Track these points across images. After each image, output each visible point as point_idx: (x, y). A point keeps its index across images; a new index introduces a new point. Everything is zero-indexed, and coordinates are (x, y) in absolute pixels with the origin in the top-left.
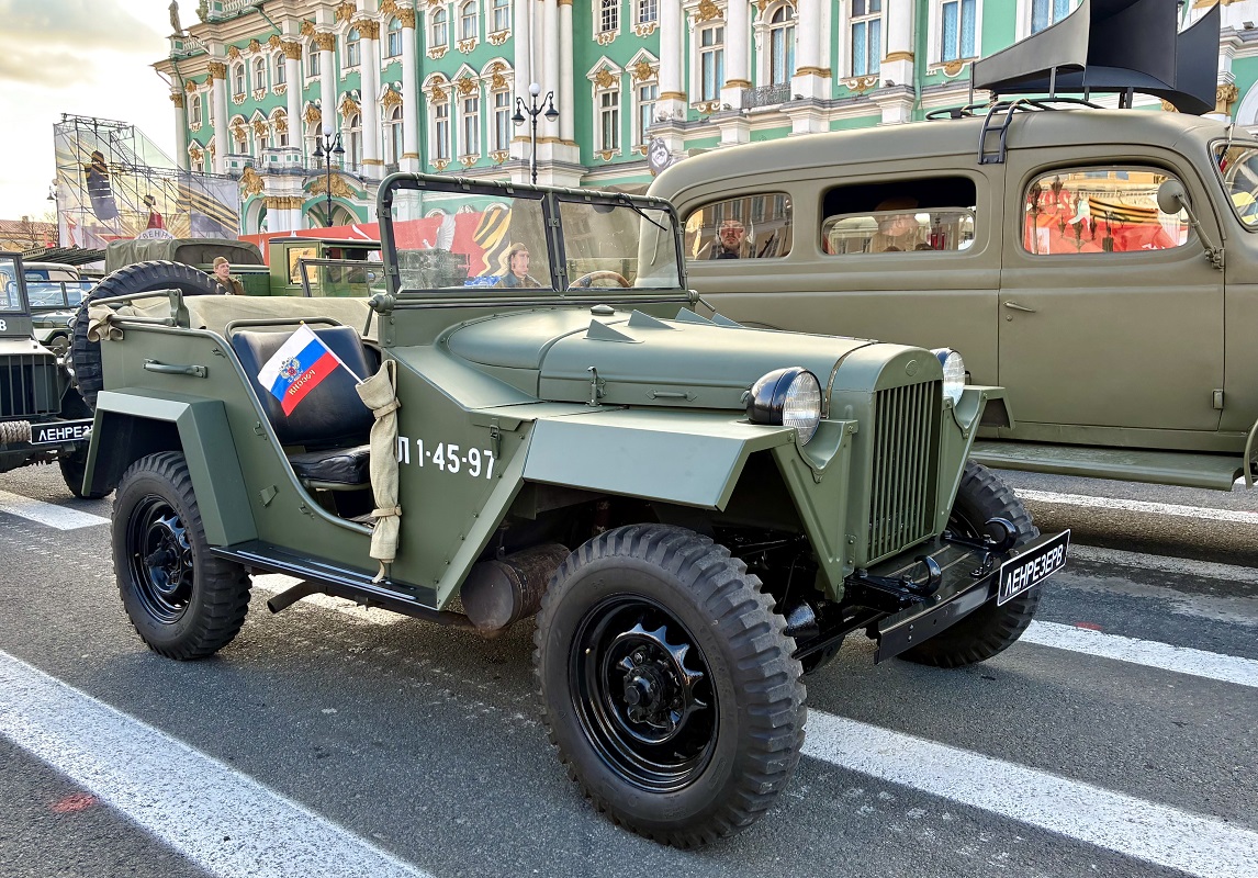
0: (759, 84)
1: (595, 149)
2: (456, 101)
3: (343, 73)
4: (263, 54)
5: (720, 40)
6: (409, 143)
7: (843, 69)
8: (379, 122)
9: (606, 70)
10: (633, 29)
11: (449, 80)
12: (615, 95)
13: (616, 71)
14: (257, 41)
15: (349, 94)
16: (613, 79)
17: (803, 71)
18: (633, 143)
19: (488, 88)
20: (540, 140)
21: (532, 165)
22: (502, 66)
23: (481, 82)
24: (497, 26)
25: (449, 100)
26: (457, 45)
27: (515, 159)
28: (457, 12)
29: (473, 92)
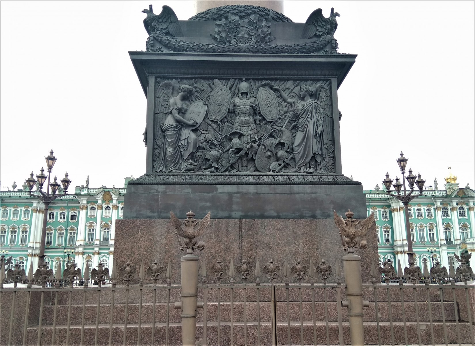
0: (102, 241)
2: (9, 231)
11: (8, 226)
13: (53, 229)
17: (112, 240)
18: (56, 244)
19: (21, 230)
20: (36, 243)
21: (34, 248)
22: (26, 226)
23: (19, 228)
24: (25, 217)
25: (7, 230)
26: (11, 219)
27: (30, 247)
28: (12, 212)
29: (15, 230)
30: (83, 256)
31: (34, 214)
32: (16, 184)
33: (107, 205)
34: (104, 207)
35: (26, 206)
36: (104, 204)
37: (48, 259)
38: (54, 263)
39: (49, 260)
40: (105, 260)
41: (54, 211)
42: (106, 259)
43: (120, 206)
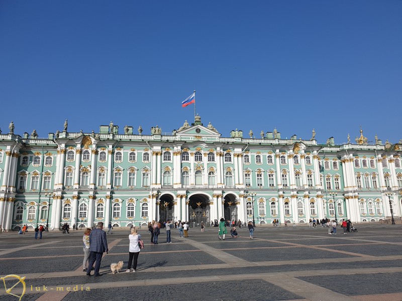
0: (81, 185)
1: (18, 189)
7: (98, 184)
9: (24, 172)
10: (33, 165)
12: (25, 177)
17: (92, 184)
18: (30, 188)
20: (9, 186)
21: (7, 192)
30: (62, 200)
31: (8, 157)
36: (83, 148)
37: (22, 203)
38: (28, 207)
39: (22, 205)
40: (85, 204)
41: (29, 156)
43: (100, 151)
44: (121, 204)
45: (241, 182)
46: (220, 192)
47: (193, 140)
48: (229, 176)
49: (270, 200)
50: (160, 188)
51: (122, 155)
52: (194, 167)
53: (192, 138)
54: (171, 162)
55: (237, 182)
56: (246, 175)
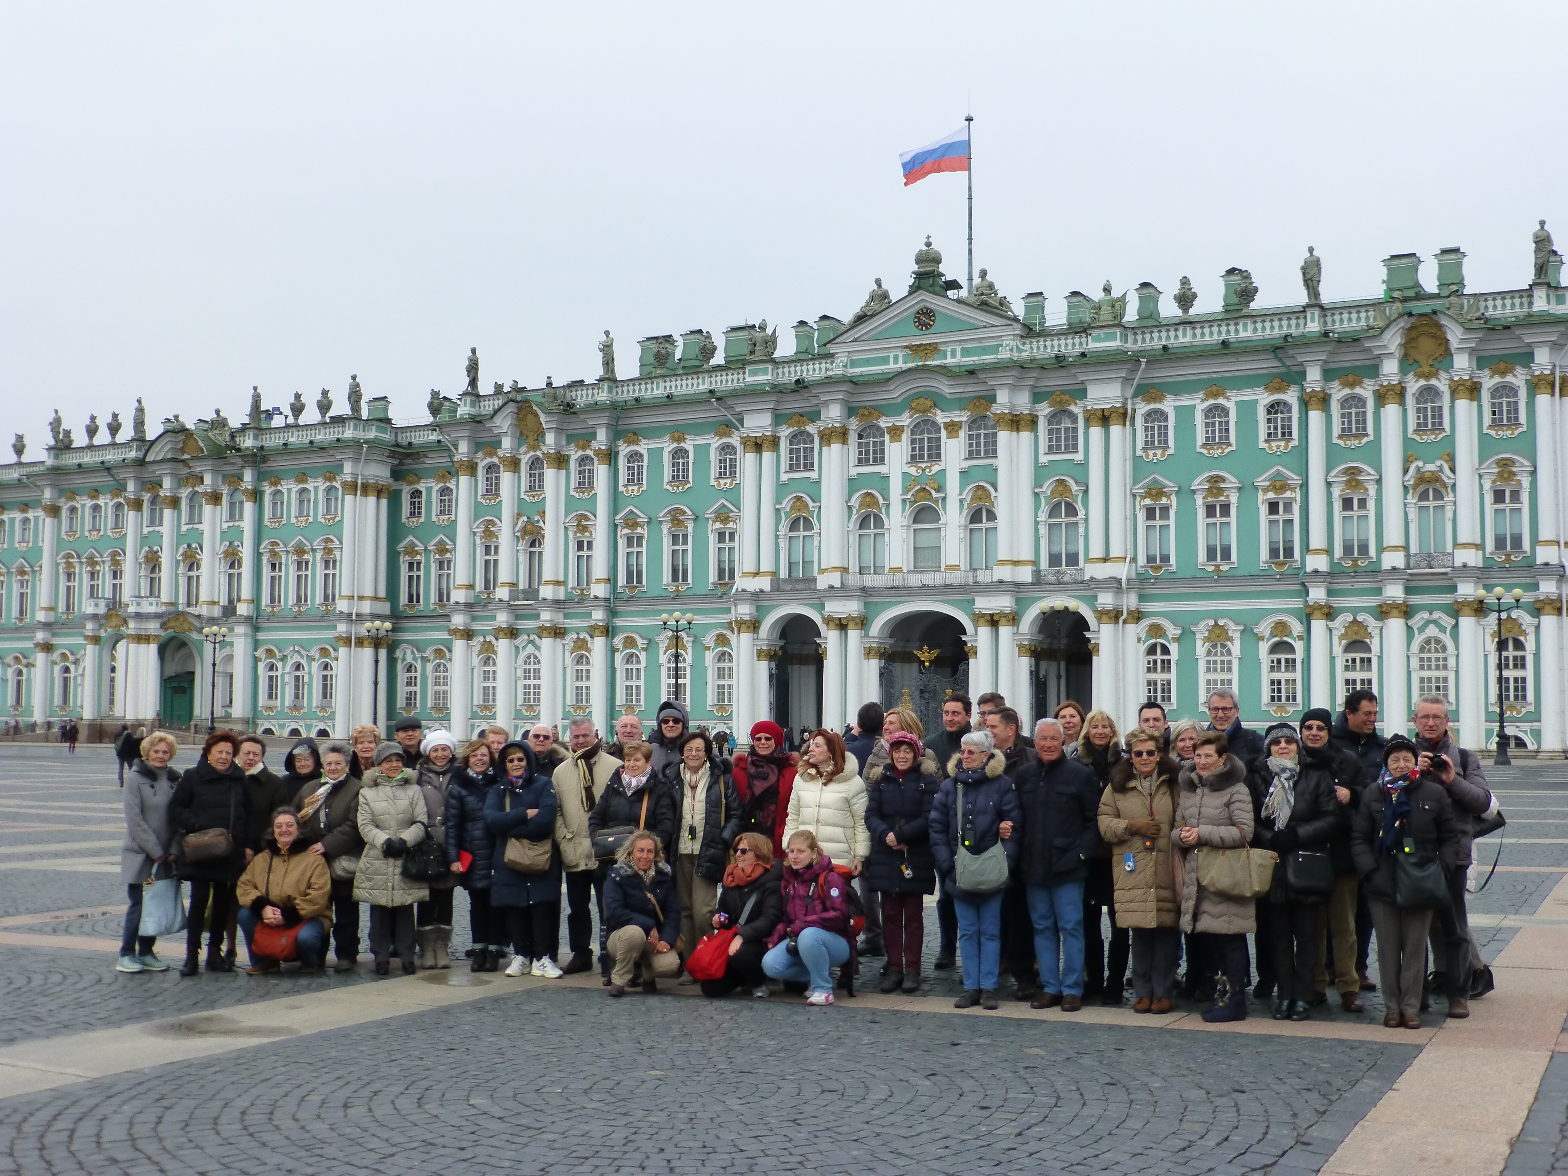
0: (521, 587)
1: (402, 603)
2: (289, 562)
3: (184, 528)
4: (101, 502)
5: (496, 552)
6: (246, 592)
7: (572, 582)
8: (217, 570)
9: (412, 545)
10: (434, 518)
11: (285, 546)
12: (419, 563)
13: (420, 547)
14: (96, 491)
15: (189, 546)
16: (418, 553)
17: (547, 582)
18: (432, 601)
19: (319, 556)
20: (361, 598)
21: (354, 617)
22: (332, 541)
23: (313, 550)
24: (328, 511)
25: (284, 561)
26: (293, 520)
27: (341, 612)
28: (294, 496)
29: (305, 557)
30: (471, 643)
31: (349, 498)
32: (303, 399)
33: (532, 453)
34: (525, 459)
35: (328, 475)
36: (523, 449)
37: (413, 653)
38: (430, 667)
39: (415, 659)
40: (535, 657)
41: (422, 486)
42: (537, 653)
43: (575, 454)
44: (643, 656)
45: (1116, 551)
46: (1003, 603)
47: (901, 365)
48: (1063, 519)
49: (1264, 628)
50: (767, 587)
51: (645, 464)
52: (906, 490)
53: (896, 358)
54: (814, 475)
55: (1097, 551)
56: (1150, 513)
